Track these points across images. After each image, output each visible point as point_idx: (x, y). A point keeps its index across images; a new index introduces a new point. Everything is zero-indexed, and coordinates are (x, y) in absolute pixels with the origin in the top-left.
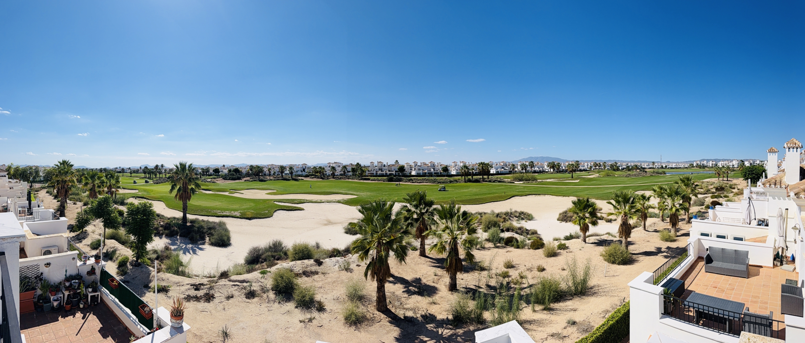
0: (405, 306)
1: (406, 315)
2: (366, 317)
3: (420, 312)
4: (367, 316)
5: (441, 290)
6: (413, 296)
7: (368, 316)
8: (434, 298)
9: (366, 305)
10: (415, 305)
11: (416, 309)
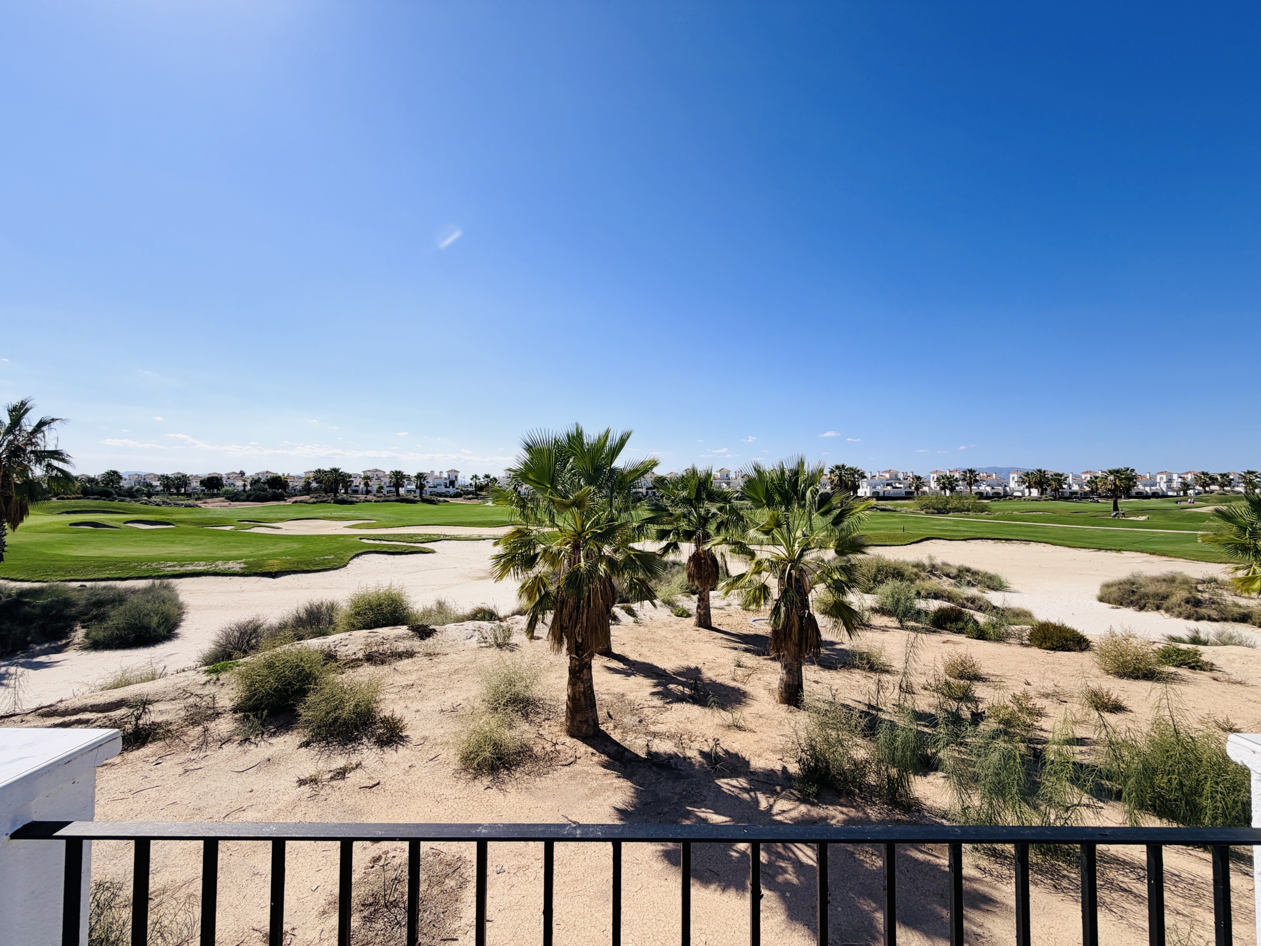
0: (652, 728)
1: (654, 749)
2: (532, 750)
3: (696, 745)
4: (535, 750)
5: (759, 699)
6: (676, 706)
7: (537, 749)
8: (737, 715)
9: (538, 720)
10: (681, 726)
11: (685, 737)
